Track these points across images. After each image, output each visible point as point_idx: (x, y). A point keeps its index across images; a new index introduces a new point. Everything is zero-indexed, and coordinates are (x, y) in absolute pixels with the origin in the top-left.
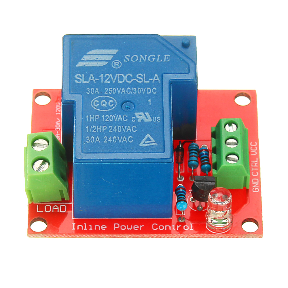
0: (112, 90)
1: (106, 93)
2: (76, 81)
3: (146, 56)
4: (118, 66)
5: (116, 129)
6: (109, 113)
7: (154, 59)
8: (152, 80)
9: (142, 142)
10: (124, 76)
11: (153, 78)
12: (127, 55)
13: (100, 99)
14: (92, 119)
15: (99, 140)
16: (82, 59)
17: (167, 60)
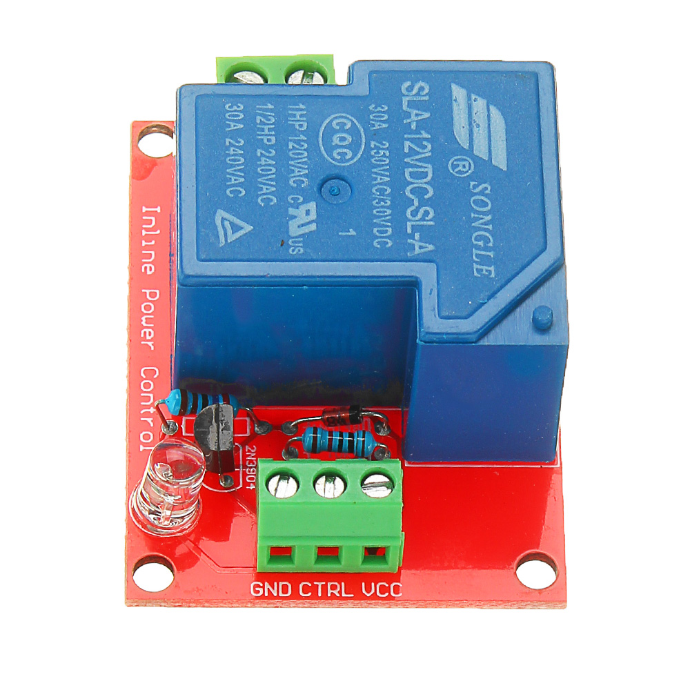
0: (384, 155)
1: (373, 144)
2: (408, 84)
3: (490, 227)
4: (456, 170)
5: (266, 163)
6: (313, 149)
7: (481, 243)
8: (414, 239)
9: (227, 215)
10: (425, 180)
11: (420, 240)
12: (489, 188)
13: (354, 131)
14: (294, 116)
15: (232, 128)
16: (473, 97)
17: (479, 271)
